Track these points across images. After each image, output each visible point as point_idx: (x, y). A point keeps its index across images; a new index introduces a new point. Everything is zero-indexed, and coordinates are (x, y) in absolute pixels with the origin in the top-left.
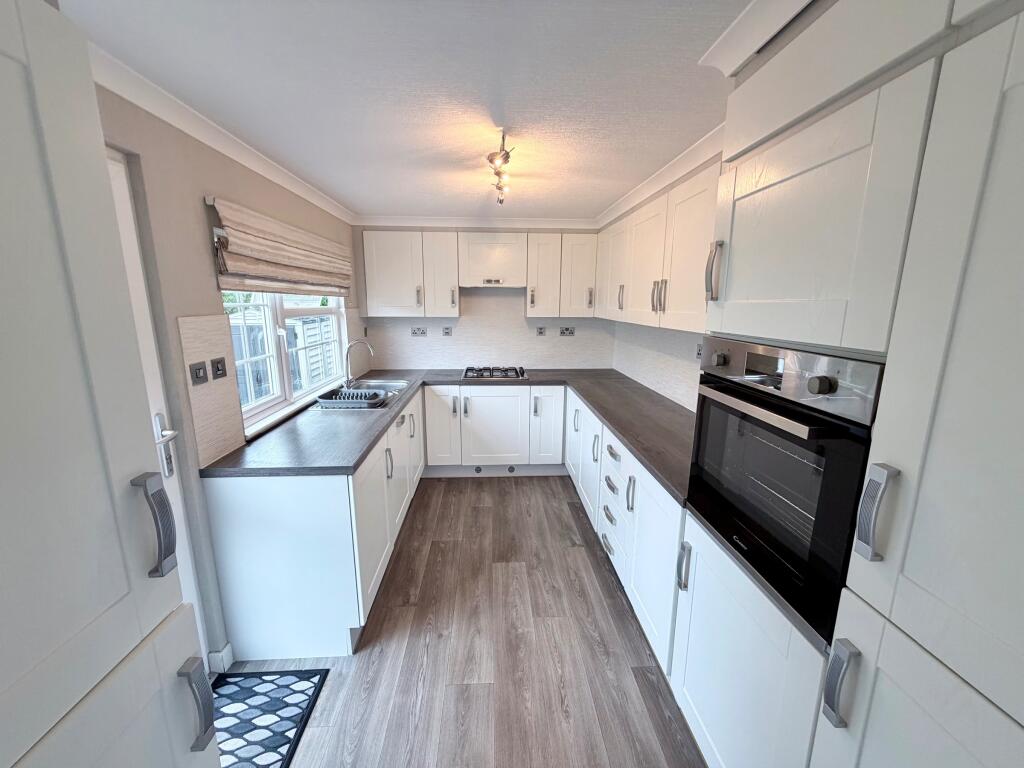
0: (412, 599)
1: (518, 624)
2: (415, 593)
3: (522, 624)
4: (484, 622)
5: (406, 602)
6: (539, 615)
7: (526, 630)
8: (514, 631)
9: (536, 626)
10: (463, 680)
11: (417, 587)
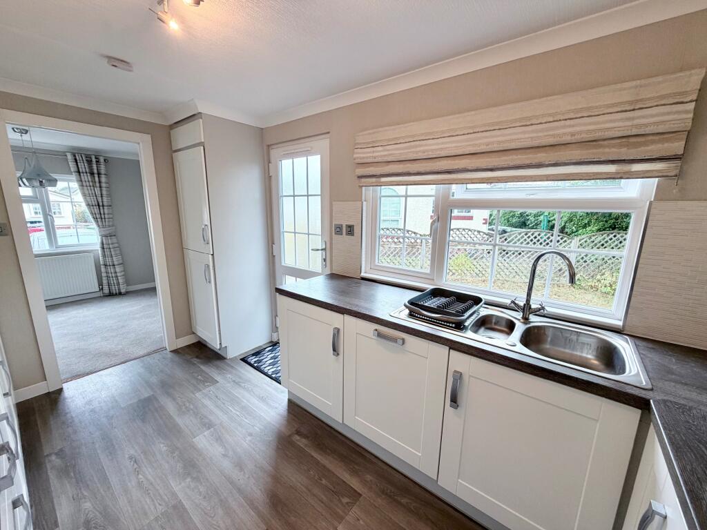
0: (297, 437)
1: (192, 485)
2: (301, 442)
3: (189, 487)
4: (226, 465)
5: (298, 433)
6: (175, 507)
7: (183, 484)
8: (194, 476)
9: (174, 494)
10: (214, 429)
11: (306, 445)
